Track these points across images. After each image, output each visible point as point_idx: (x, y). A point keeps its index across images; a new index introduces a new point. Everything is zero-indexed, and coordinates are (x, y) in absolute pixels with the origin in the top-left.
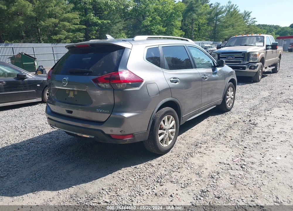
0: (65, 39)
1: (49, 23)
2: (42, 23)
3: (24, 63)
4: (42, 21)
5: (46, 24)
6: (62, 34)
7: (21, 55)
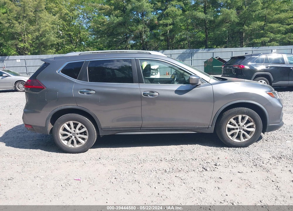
0: (270, 41)
1: (253, 27)
2: (245, 28)
3: (214, 67)
4: (246, 25)
5: (250, 28)
6: (267, 37)
7: (213, 59)
